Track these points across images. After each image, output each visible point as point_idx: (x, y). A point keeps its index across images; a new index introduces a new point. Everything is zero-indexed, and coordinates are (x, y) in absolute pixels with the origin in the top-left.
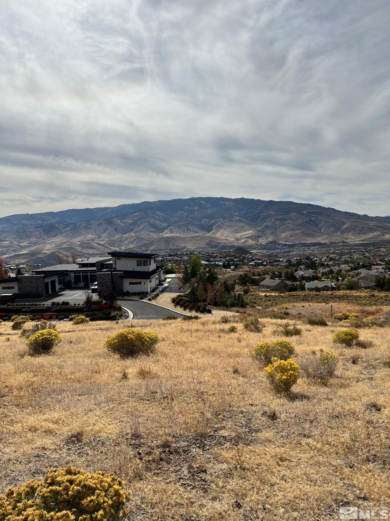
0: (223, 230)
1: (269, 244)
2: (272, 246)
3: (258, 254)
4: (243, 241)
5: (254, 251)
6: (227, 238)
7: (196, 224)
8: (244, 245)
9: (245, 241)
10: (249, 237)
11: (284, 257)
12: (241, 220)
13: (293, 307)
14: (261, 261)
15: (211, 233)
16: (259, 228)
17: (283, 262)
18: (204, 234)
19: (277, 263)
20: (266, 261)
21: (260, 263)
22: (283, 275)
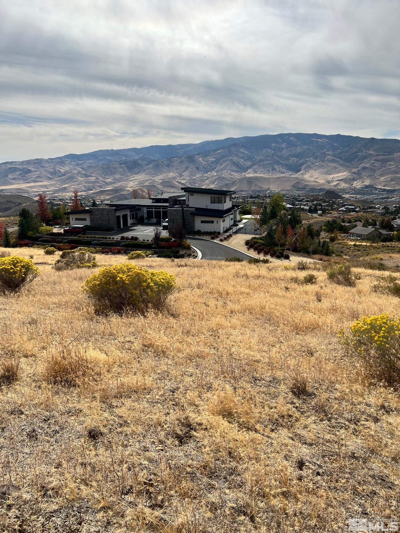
0: (313, 171)
1: (364, 188)
2: (368, 191)
3: (350, 199)
4: (335, 183)
5: (347, 196)
6: (316, 180)
7: (282, 164)
8: (336, 188)
9: (337, 184)
10: (342, 180)
11: (380, 203)
12: (335, 160)
13: (389, 258)
14: (353, 207)
15: (298, 174)
16: (354, 170)
17: (379, 209)
18: (291, 175)
19: (372, 210)
20: (359, 207)
21: (352, 208)
22: (378, 223)
